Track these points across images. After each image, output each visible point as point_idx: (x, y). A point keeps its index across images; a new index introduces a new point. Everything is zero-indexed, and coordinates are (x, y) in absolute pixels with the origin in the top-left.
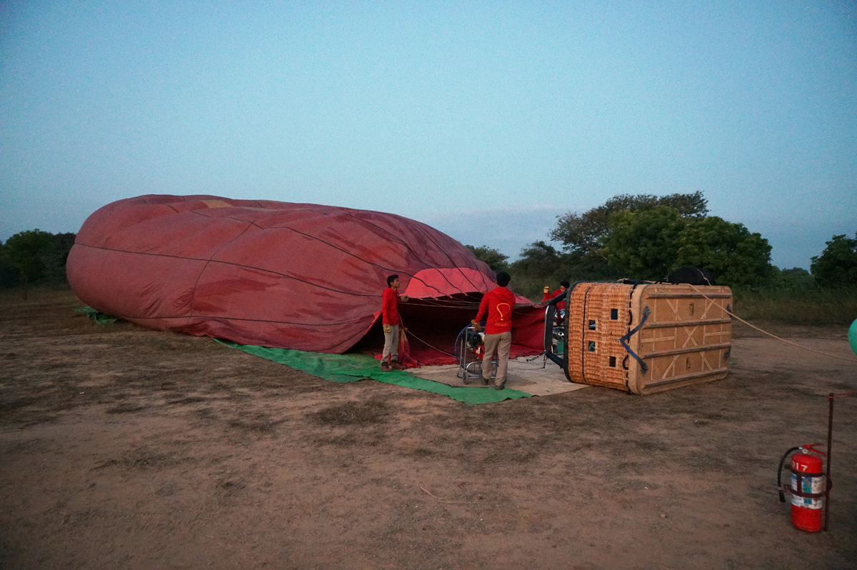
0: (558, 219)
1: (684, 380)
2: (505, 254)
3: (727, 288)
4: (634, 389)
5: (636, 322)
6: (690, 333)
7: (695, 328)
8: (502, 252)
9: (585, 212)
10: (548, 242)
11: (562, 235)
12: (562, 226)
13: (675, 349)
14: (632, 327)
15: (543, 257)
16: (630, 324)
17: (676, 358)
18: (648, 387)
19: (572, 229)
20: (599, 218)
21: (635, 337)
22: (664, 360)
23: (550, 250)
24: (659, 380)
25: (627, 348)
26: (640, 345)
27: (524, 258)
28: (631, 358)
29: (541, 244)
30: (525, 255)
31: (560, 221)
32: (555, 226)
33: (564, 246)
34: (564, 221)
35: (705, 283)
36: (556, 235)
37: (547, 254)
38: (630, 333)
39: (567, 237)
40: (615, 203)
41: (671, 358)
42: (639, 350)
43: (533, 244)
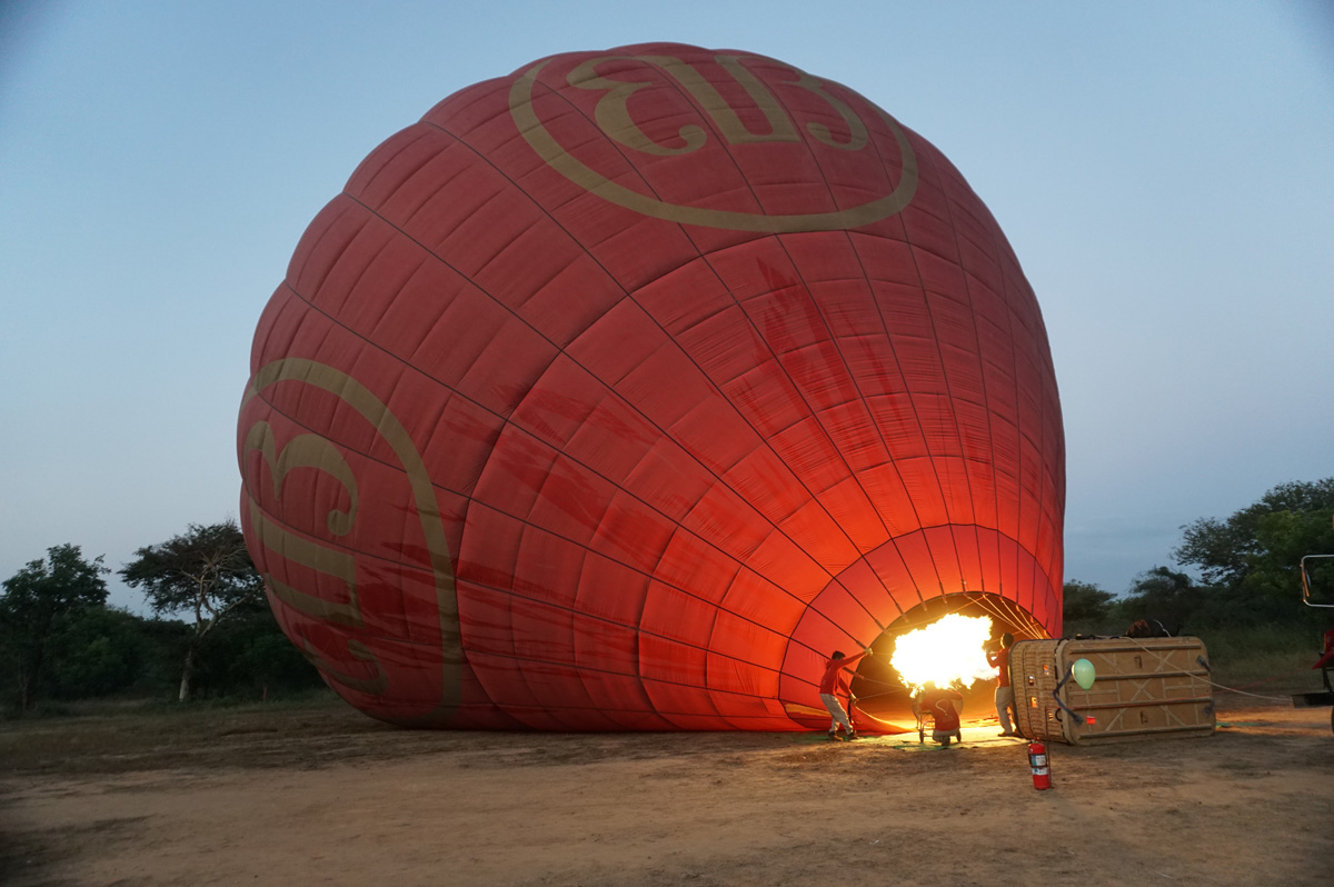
0: (1182, 532)
1: (1139, 733)
3: (1196, 639)
4: (1072, 742)
5: (1061, 676)
6: (1140, 686)
7: (1147, 681)
8: (1102, 587)
9: (1230, 515)
10: (1175, 568)
11: (1195, 554)
12: (1194, 541)
13: (1120, 702)
14: (1060, 681)
15: (1173, 590)
16: (1057, 678)
17: (1122, 711)
18: (1083, 738)
19: (1211, 544)
20: (1247, 522)
21: (1062, 690)
22: (1107, 713)
23: (1182, 580)
24: (1103, 732)
25: (1058, 700)
26: (1068, 697)
27: (1139, 595)
28: (1062, 710)
29: (1164, 571)
30: (1136, 591)
31: (1187, 533)
32: (1179, 542)
33: (1202, 572)
34: (1195, 533)
35: (1165, 635)
36: (1187, 556)
37: (1177, 587)
38: (1059, 686)
39: (1207, 557)
40: (1280, 498)
41: (1115, 711)
42: (1067, 702)
43: (1150, 572)
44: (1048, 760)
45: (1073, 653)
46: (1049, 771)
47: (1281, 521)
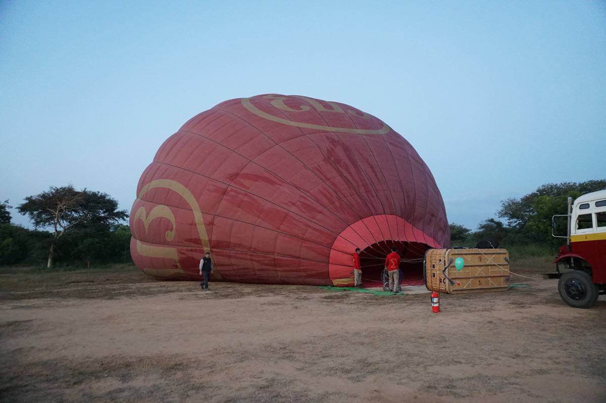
0: (501, 204)
1: (478, 289)
2: (468, 228)
3: (505, 250)
4: (449, 292)
5: (447, 265)
6: (480, 269)
7: (483, 267)
9: (522, 197)
10: (497, 219)
11: (506, 213)
12: (506, 208)
13: (470, 276)
14: (446, 266)
15: (495, 229)
16: (445, 265)
17: (471, 280)
18: (454, 291)
19: (513, 209)
20: (529, 201)
21: (447, 270)
22: (465, 280)
23: (499, 224)
24: (462, 288)
25: (445, 274)
26: (449, 274)
27: (481, 230)
28: (446, 279)
29: (492, 220)
30: (480, 229)
31: (503, 204)
32: (500, 208)
33: (508, 221)
34: (506, 204)
36: (502, 214)
37: (497, 227)
38: (446, 269)
39: (511, 215)
40: (544, 190)
41: (468, 279)
42: (449, 275)
43: (486, 221)
44: (439, 300)
45: (453, 255)
46: (439, 305)
47: (543, 200)
